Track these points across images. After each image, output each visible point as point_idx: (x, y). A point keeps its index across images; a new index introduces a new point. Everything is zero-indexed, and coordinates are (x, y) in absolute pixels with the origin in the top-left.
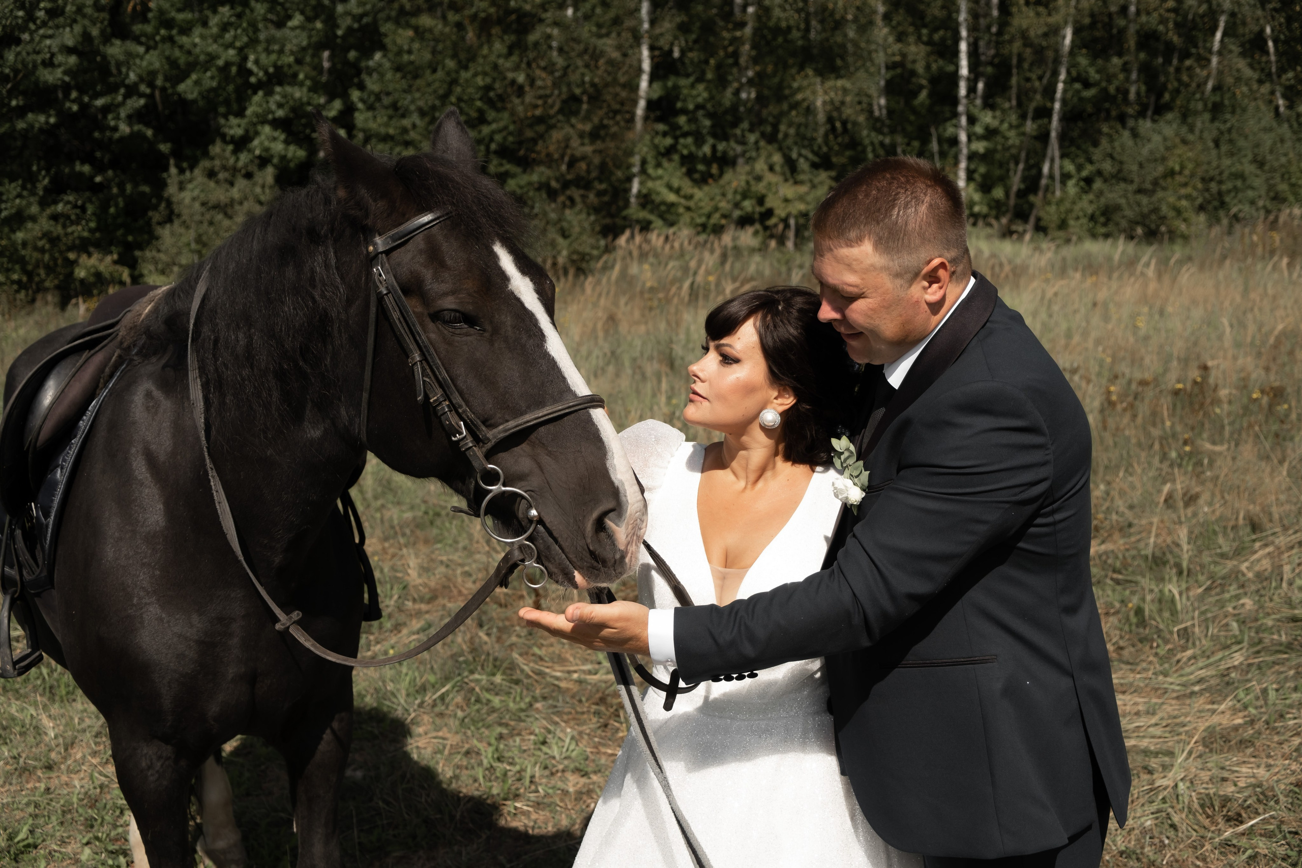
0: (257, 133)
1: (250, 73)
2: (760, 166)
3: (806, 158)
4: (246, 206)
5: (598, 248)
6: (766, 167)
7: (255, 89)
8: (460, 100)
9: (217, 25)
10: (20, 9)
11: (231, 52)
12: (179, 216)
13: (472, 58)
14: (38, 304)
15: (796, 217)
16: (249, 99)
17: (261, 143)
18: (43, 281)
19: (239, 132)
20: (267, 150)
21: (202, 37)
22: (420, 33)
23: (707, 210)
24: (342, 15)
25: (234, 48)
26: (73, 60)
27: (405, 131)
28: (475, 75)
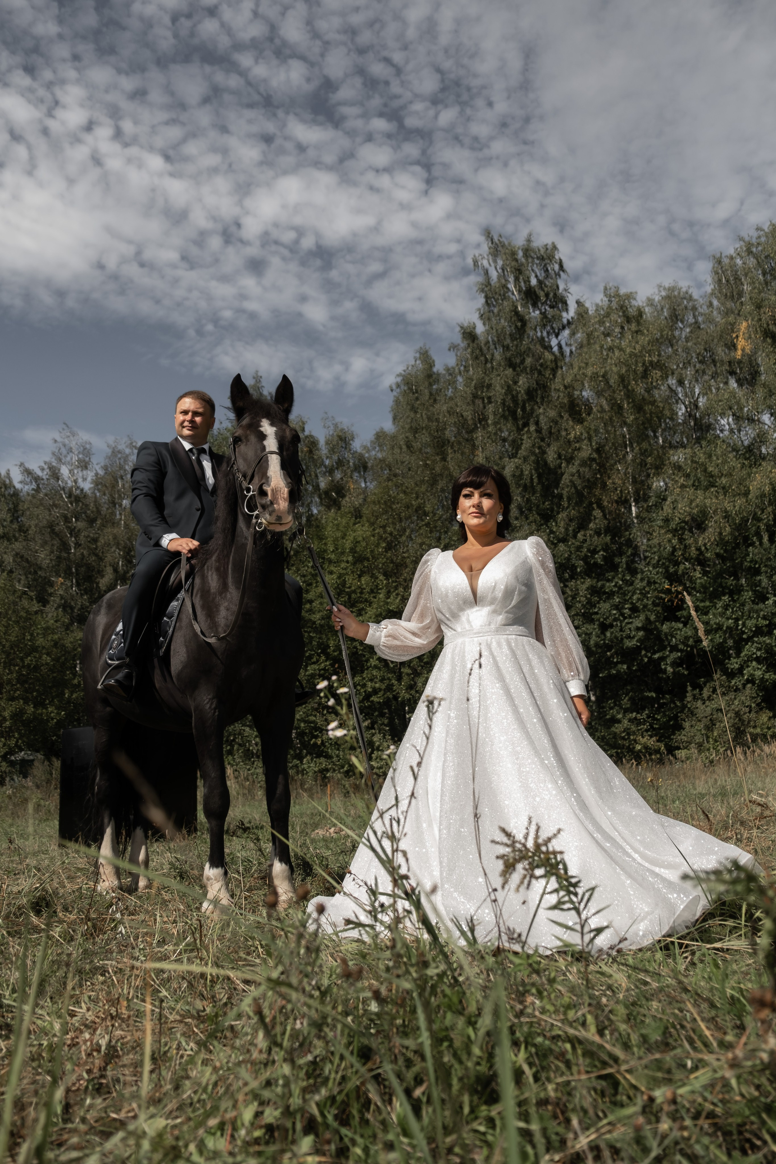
0: (748, 666)
1: (743, 632)
7: (746, 641)
9: (722, 607)
10: (614, 609)
11: (730, 621)
12: (695, 715)
16: (743, 647)
17: (749, 672)
19: (737, 666)
20: (753, 675)
25: (732, 619)
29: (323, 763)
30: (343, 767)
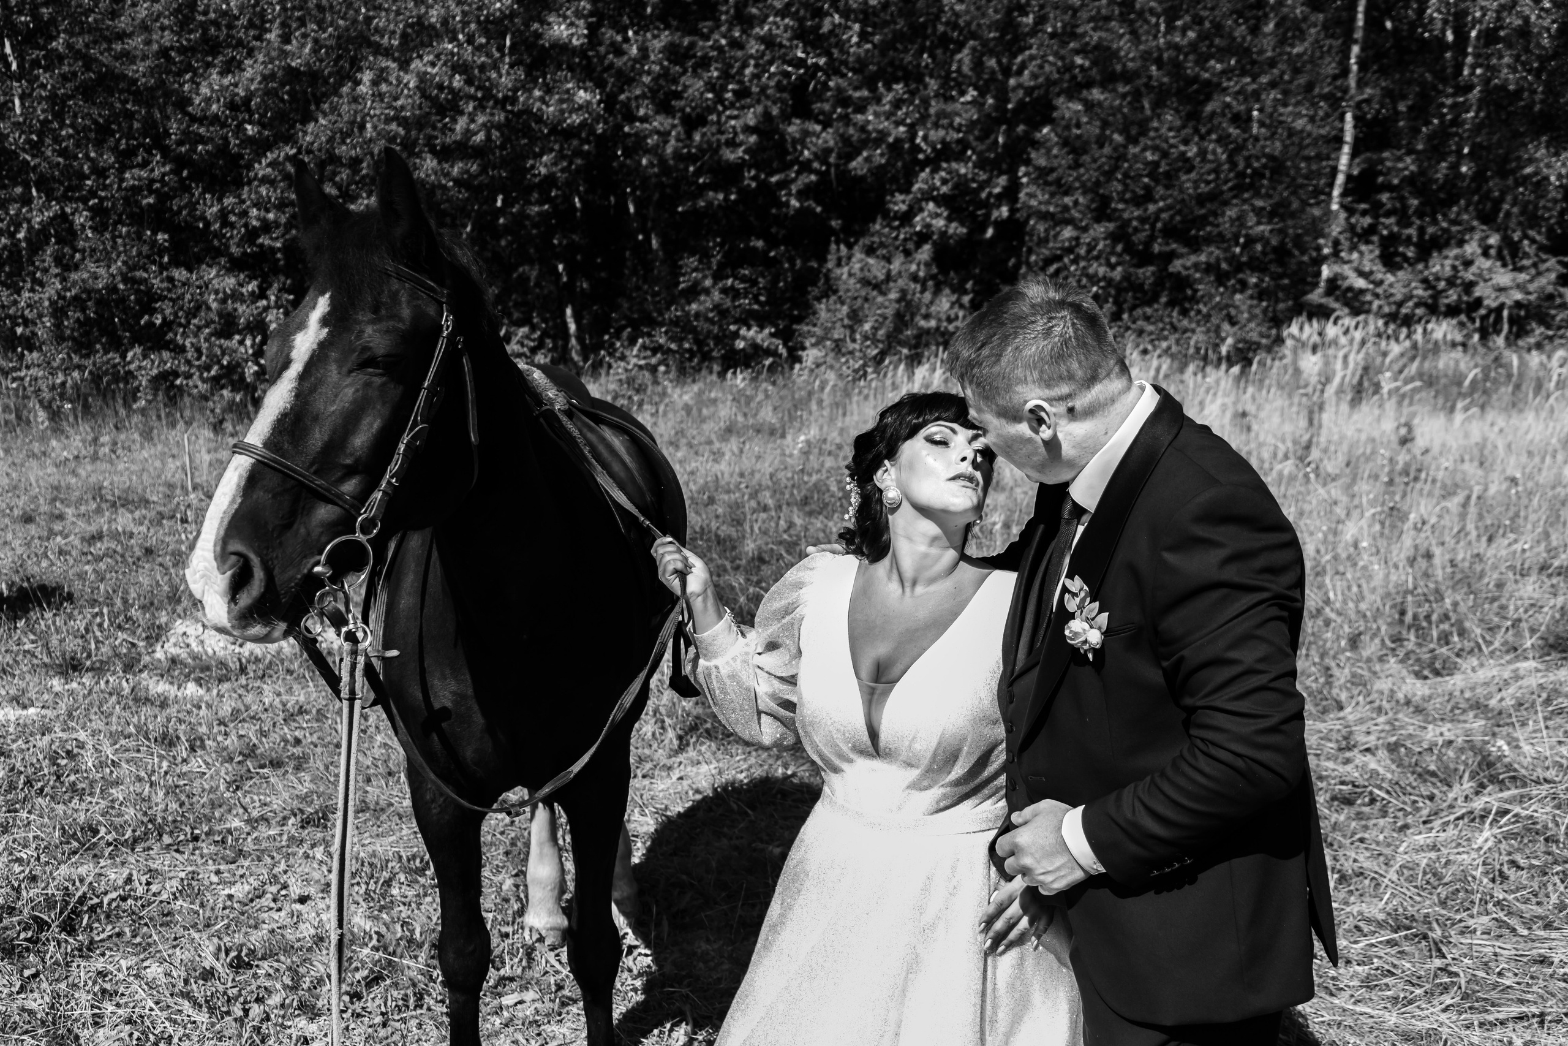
0: (921, 210)
1: (920, 150)
2: (1472, 248)
3: (1533, 241)
4: (901, 282)
5: (1268, 337)
6: (1479, 251)
7: (923, 165)
8: (1126, 175)
9: (890, 102)
10: (709, 91)
11: (902, 129)
12: (835, 292)
13: (1144, 132)
14: (704, 372)
15: (1510, 308)
16: (917, 175)
17: (923, 219)
18: (712, 350)
19: (904, 207)
20: (928, 226)
21: (876, 115)
22: (1089, 106)
23: (1399, 297)
24: (1014, 89)
25: (905, 125)
26: (753, 139)
27: (1066, 208)
28: (1144, 150)
29: (168, 360)
30: (208, 368)
